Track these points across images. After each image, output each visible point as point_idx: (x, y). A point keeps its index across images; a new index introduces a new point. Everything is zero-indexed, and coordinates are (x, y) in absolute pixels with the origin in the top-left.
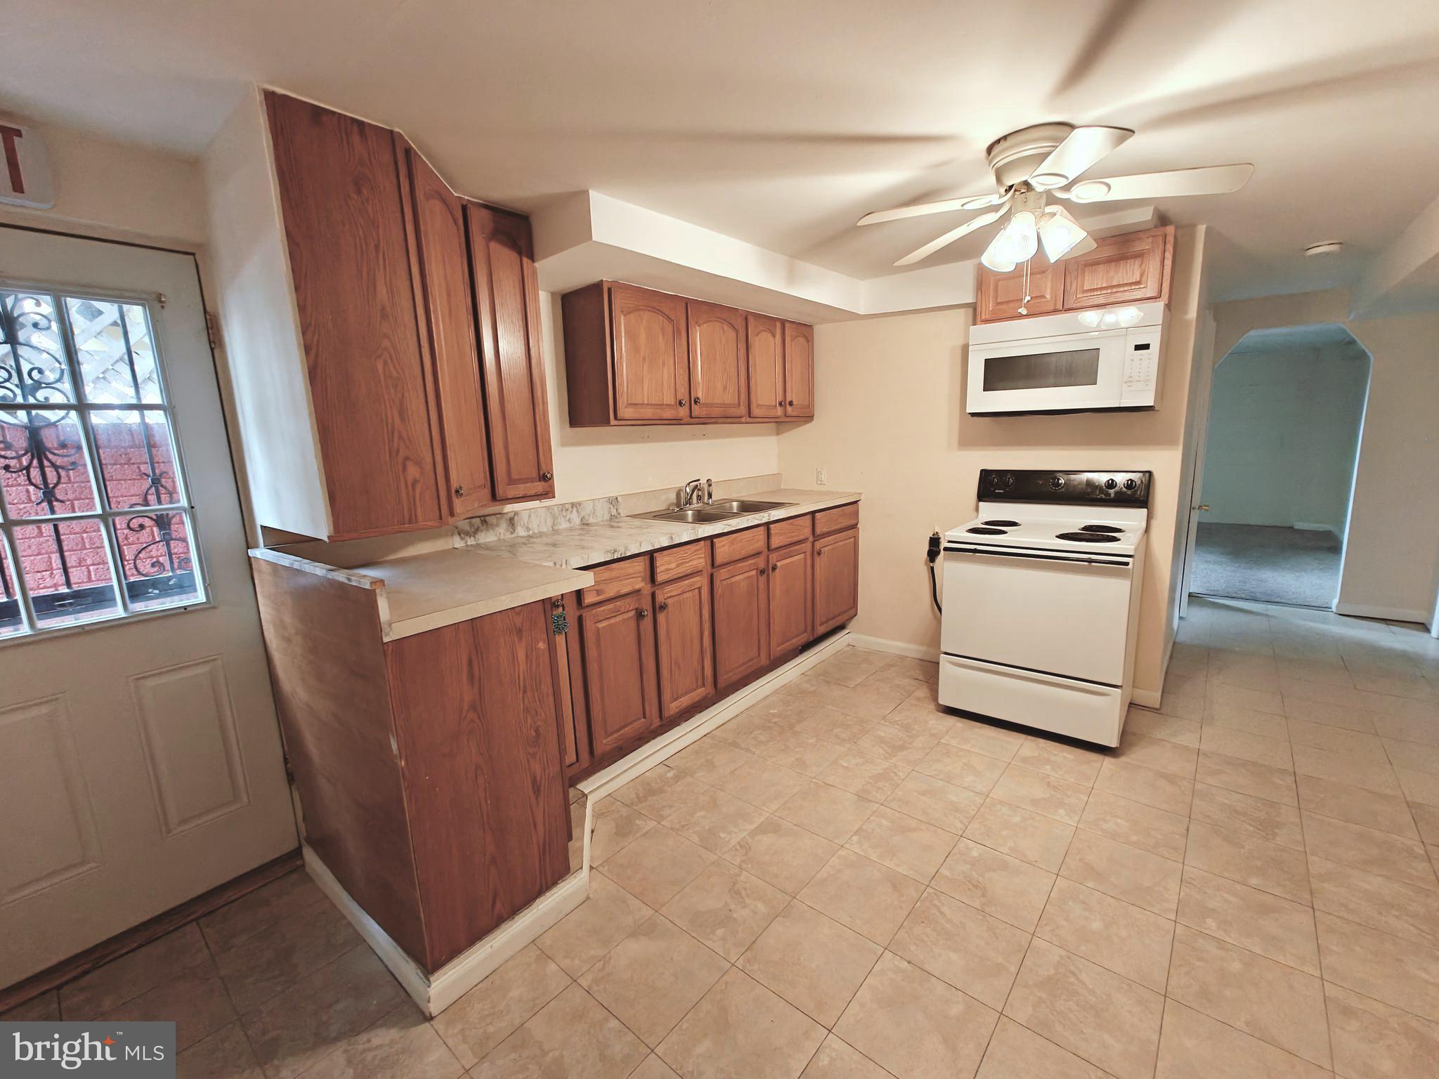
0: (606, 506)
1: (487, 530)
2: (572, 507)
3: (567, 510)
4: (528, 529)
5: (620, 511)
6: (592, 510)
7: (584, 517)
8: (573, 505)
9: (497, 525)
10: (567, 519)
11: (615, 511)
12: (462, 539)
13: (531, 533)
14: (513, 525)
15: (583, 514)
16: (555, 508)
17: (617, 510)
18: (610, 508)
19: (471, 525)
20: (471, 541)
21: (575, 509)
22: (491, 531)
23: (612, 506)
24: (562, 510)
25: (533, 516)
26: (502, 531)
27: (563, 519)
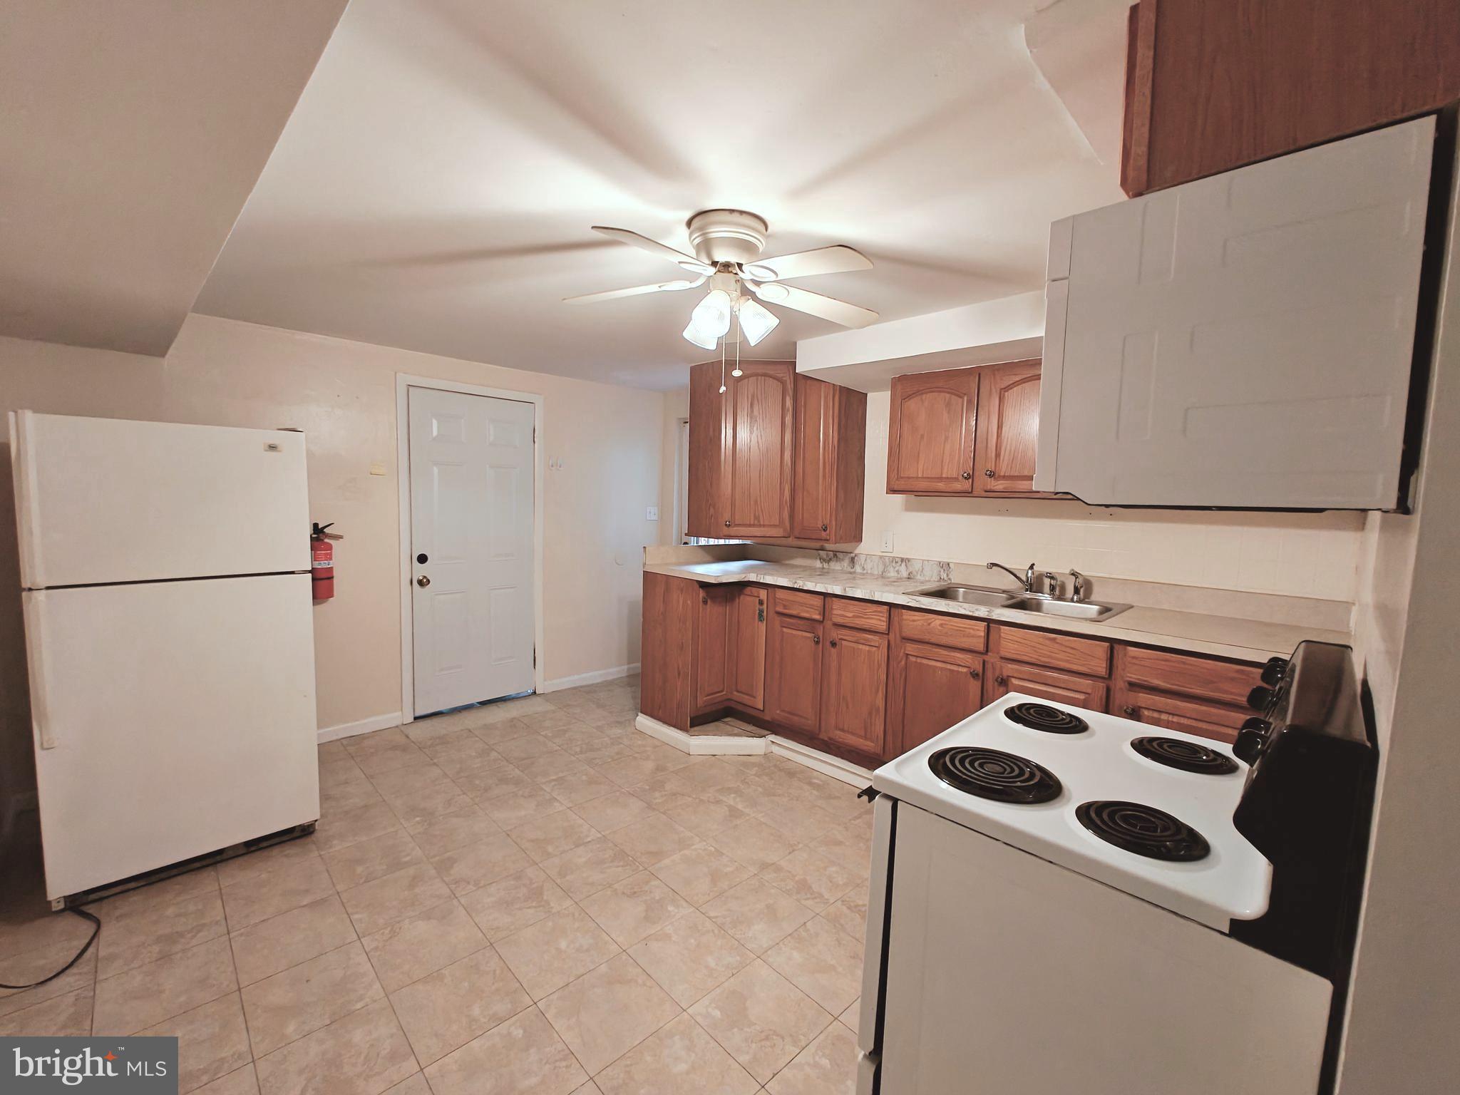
0: (936, 569)
1: (837, 561)
2: (902, 562)
3: (896, 562)
4: (864, 569)
5: (950, 576)
6: (921, 569)
7: (911, 573)
8: (902, 560)
9: (843, 560)
10: (896, 569)
11: (945, 575)
12: (821, 563)
13: (865, 572)
14: (854, 562)
15: (911, 569)
16: (887, 559)
17: (948, 575)
18: (940, 572)
19: (827, 555)
20: (826, 565)
21: (904, 564)
22: (838, 563)
23: (942, 571)
24: (893, 561)
25: (868, 561)
26: (846, 565)
27: (892, 569)
